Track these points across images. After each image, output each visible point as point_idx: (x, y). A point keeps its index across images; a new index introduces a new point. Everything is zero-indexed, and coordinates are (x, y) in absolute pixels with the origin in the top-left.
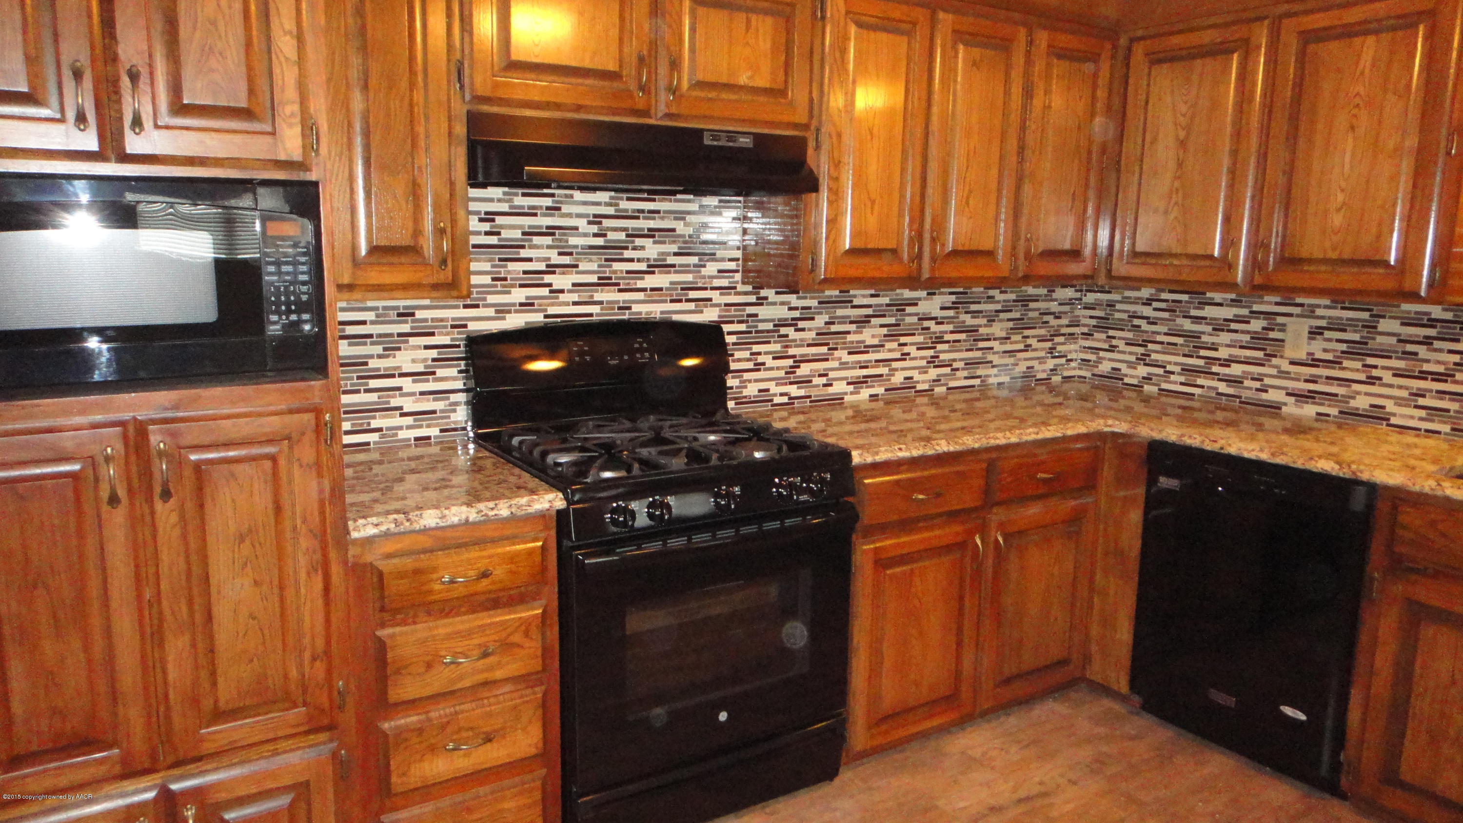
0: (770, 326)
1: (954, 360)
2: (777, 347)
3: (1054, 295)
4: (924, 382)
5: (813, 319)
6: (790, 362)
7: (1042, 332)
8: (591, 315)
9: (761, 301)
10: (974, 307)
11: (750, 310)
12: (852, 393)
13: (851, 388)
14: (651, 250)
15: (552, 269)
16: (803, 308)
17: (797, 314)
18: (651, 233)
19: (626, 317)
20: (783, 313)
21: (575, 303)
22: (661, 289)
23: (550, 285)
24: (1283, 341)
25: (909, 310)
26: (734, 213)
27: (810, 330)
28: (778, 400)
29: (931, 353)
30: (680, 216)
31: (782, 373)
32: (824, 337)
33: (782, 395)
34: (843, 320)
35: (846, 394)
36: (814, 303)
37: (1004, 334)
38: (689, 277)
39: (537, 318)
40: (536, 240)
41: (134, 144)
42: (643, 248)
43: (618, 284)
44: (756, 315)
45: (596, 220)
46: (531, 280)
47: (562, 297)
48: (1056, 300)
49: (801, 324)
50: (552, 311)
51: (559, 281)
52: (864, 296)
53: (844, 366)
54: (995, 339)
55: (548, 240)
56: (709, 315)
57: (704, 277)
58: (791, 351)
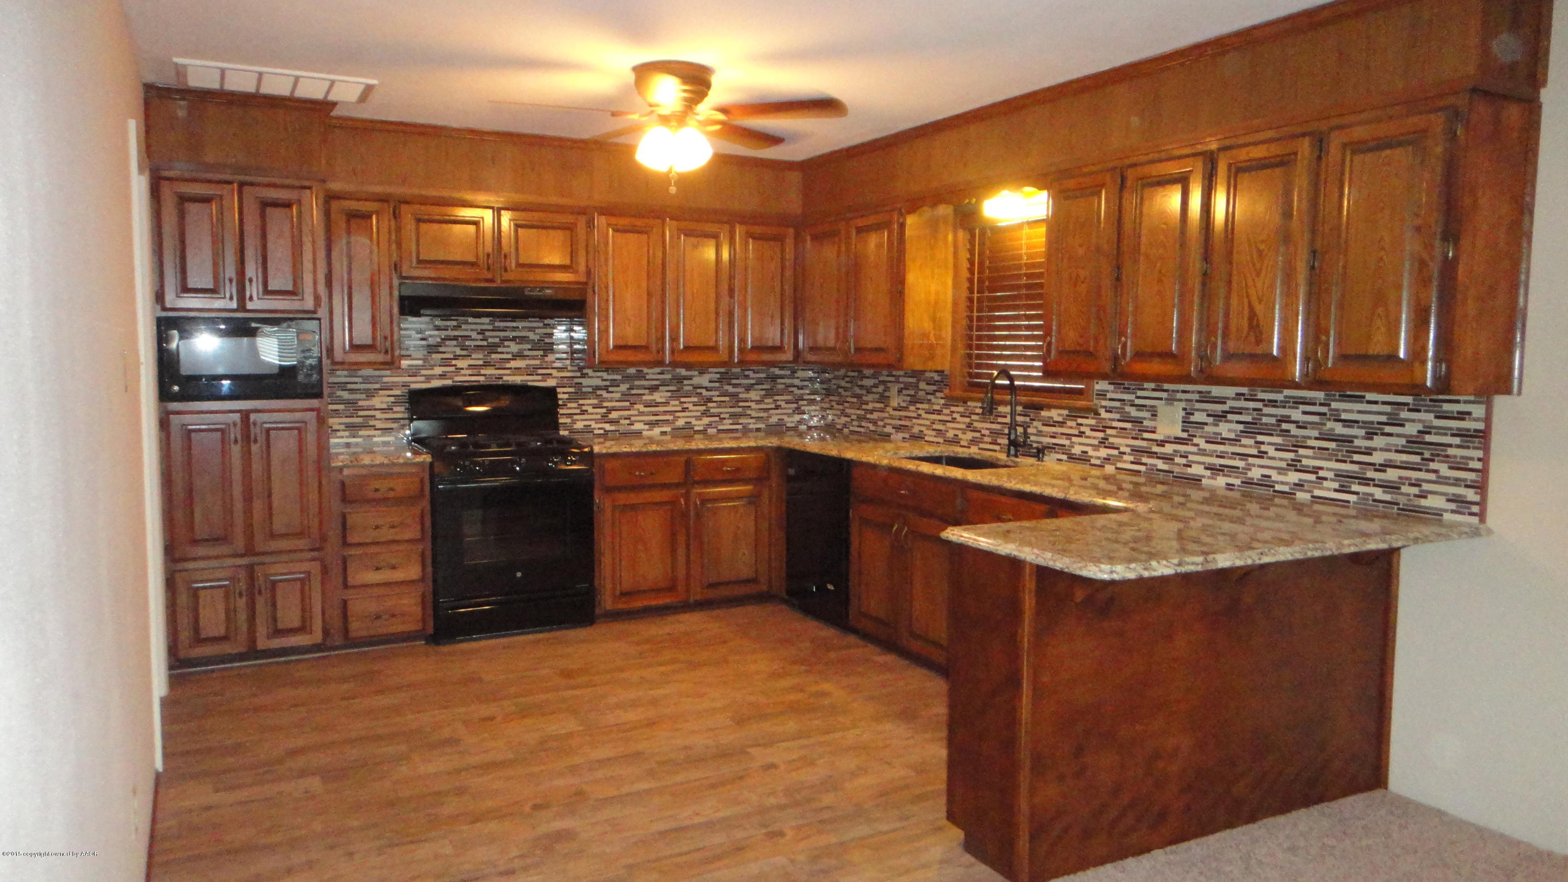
0: (590, 390)
1: (721, 413)
2: (595, 402)
3: (796, 375)
4: (699, 425)
5: (619, 386)
6: (604, 410)
7: (789, 397)
8: (479, 381)
9: (584, 376)
10: (734, 381)
11: (577, 380)
12: (647, 430)
13: (647, 427)
14: (514, 347)
15: (456, 357)
16: (612, 380)
17: (608, 383)
18: (514, 339)
19: (500, 383)
20: (598, 382)
21: (470, 375)
22: (520, 368)
23: (455, 365)
24: (889, 397)
25: (686, 382)
26: (564, 328)
27: (617, 392)
28: (596, 432)
29: (704, 408)
30: (531, 329)
31: (599, 417)
32: (625, 396)
33: (599, 429)
34: (639, 387)
35: (644, 430)
36: (619, 377)
37: (758, 398)
38: (538, 362)
39: (448, 382)
40: (448, 343)
41: (250, 306)
42: (509, 347)
43: (495, 365)
44: (581, 384)
45: (482, 332)
46: (445, 362)
47: (463, 372)
48: (798, 378)
49: (611, 389)
50: (457, 379)
51: (460, 363)
52: (653, 374)
53: (641, 414)
54: (751, 401)
55: (454, 343)
56: (551, 383)
57: (547, 362)
58: (605, 404)
